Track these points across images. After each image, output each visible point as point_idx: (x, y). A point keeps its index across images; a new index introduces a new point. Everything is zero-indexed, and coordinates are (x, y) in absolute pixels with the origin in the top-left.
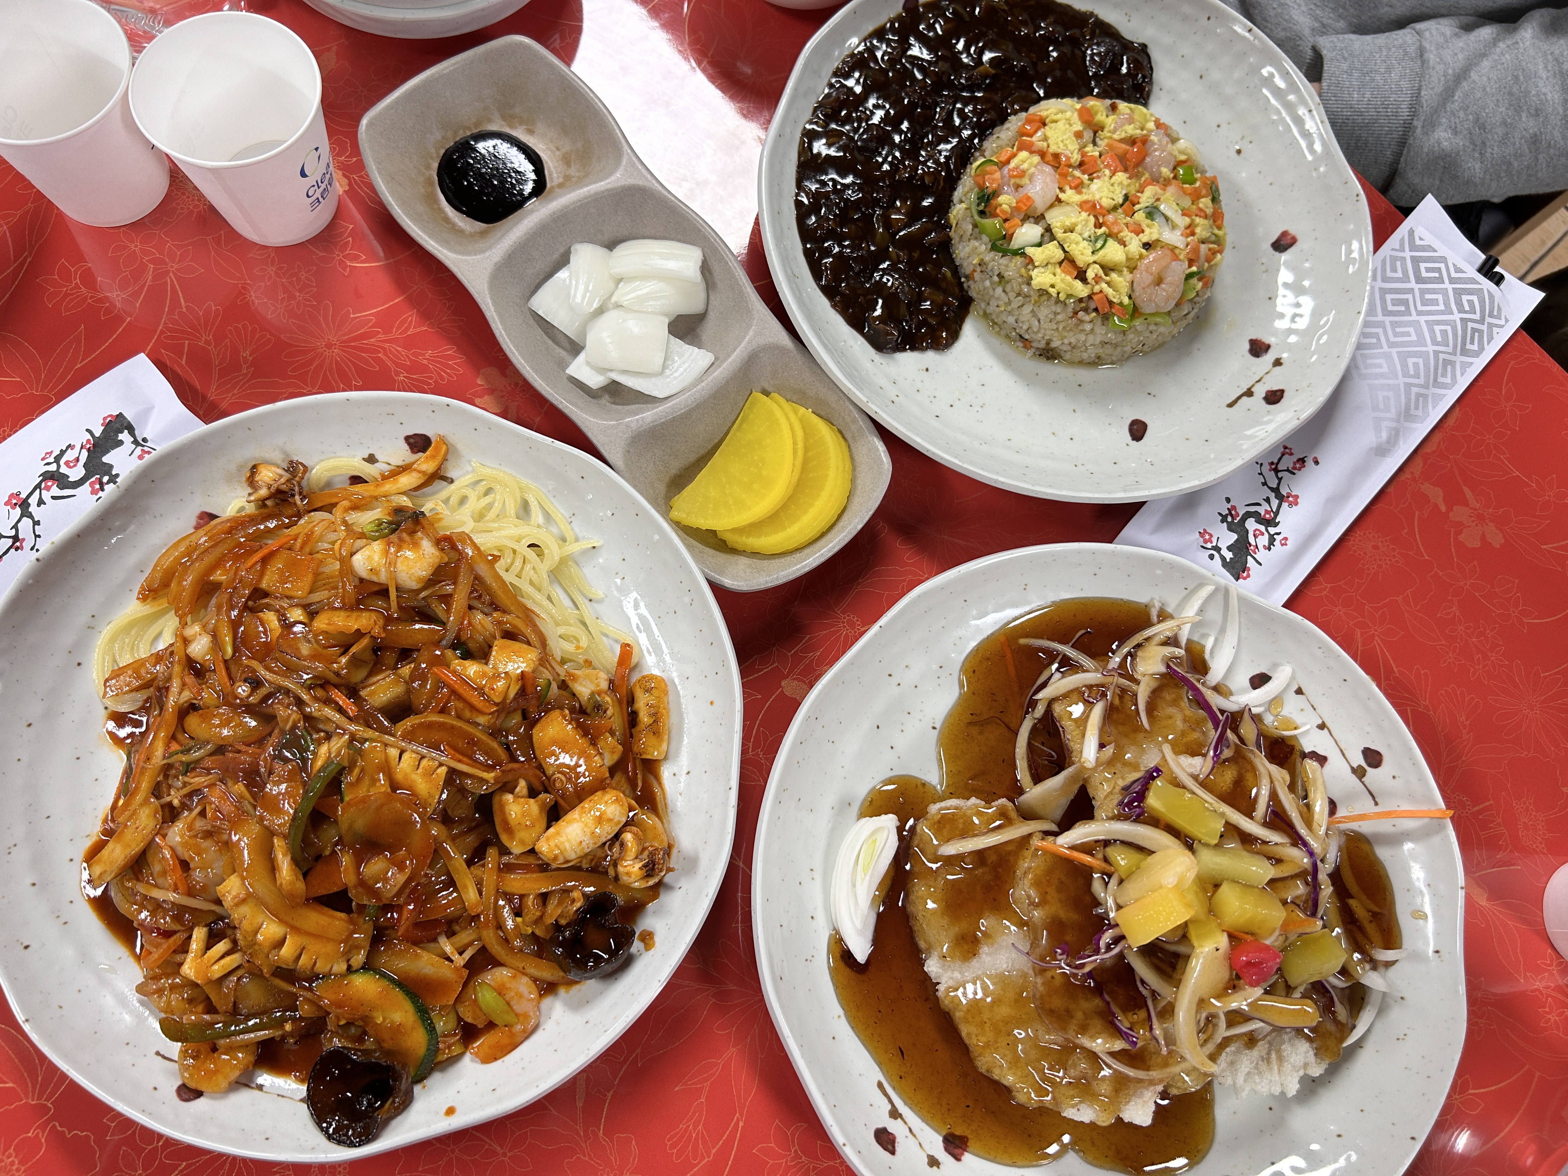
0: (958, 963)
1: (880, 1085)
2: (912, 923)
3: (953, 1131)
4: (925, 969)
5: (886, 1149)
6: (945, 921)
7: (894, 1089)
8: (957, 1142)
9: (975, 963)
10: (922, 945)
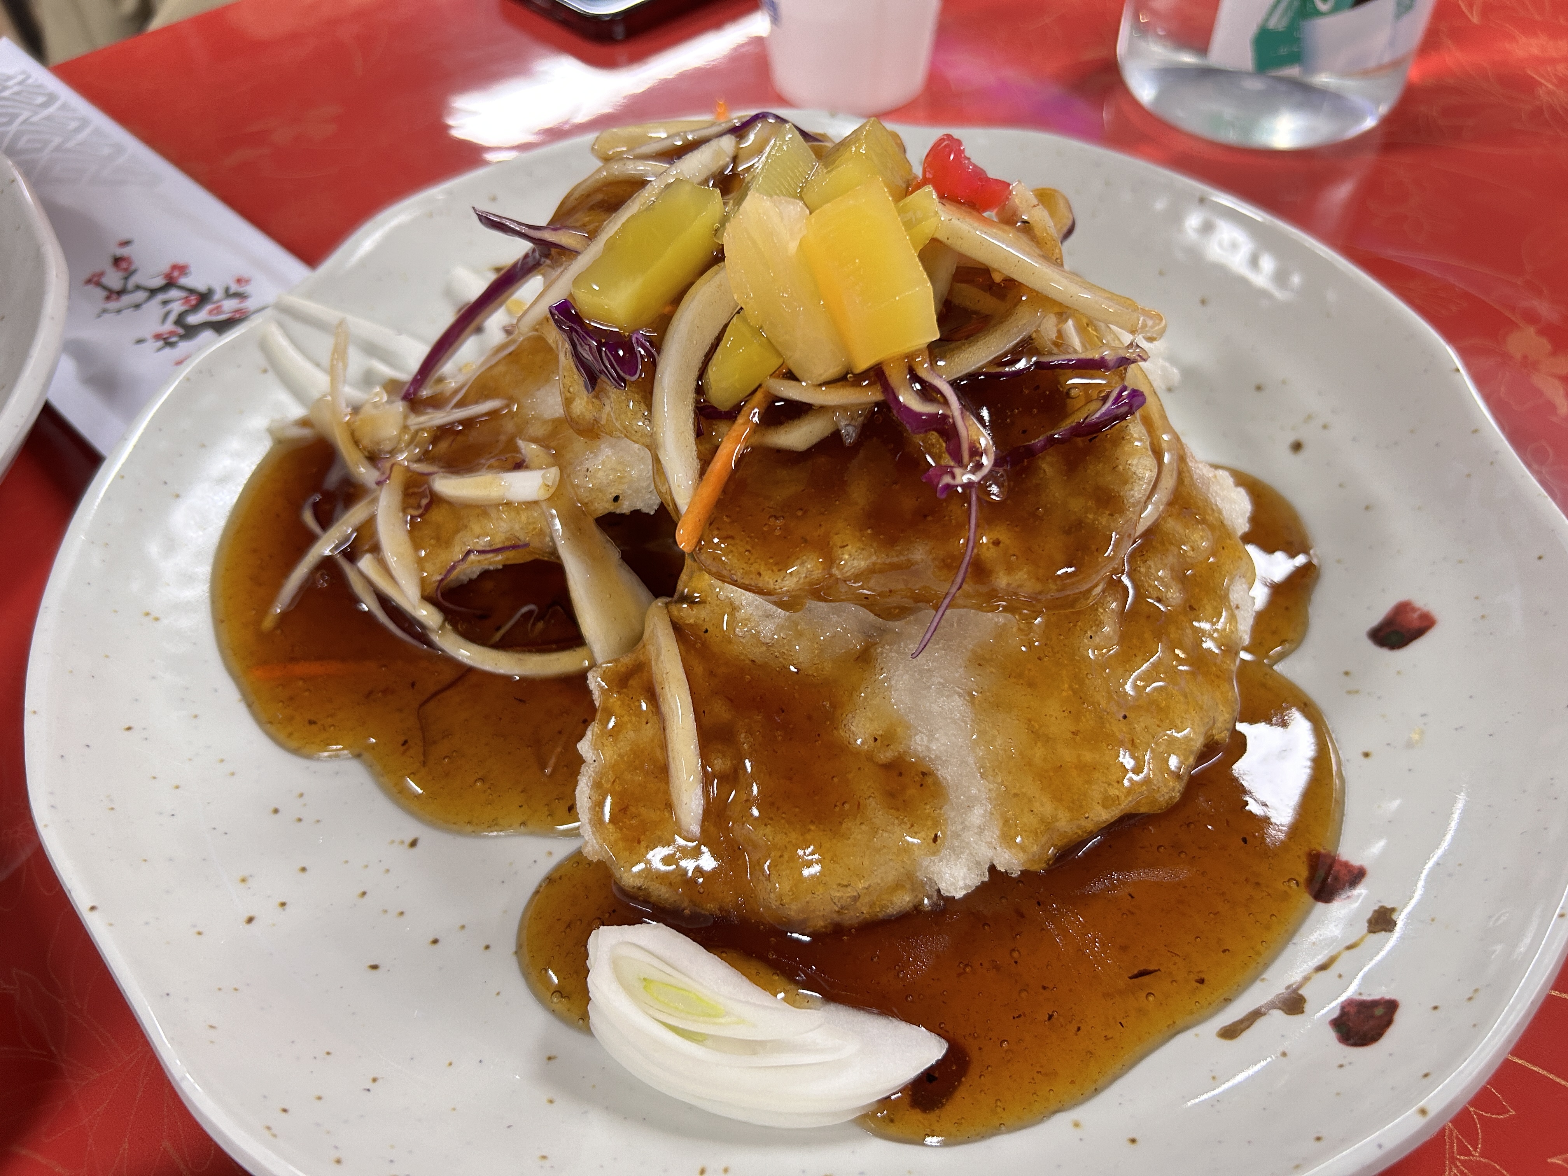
0: (949, 812)
1: (1230, 1033)
2: (851, 917)
3: (1302, 880)
4: (959, 895)
5: (1389, 1022)
6: (857, 832)
7: (1228, 1001)
8: (1321, 873)
9: (947, 773)
10: (903, 901)
